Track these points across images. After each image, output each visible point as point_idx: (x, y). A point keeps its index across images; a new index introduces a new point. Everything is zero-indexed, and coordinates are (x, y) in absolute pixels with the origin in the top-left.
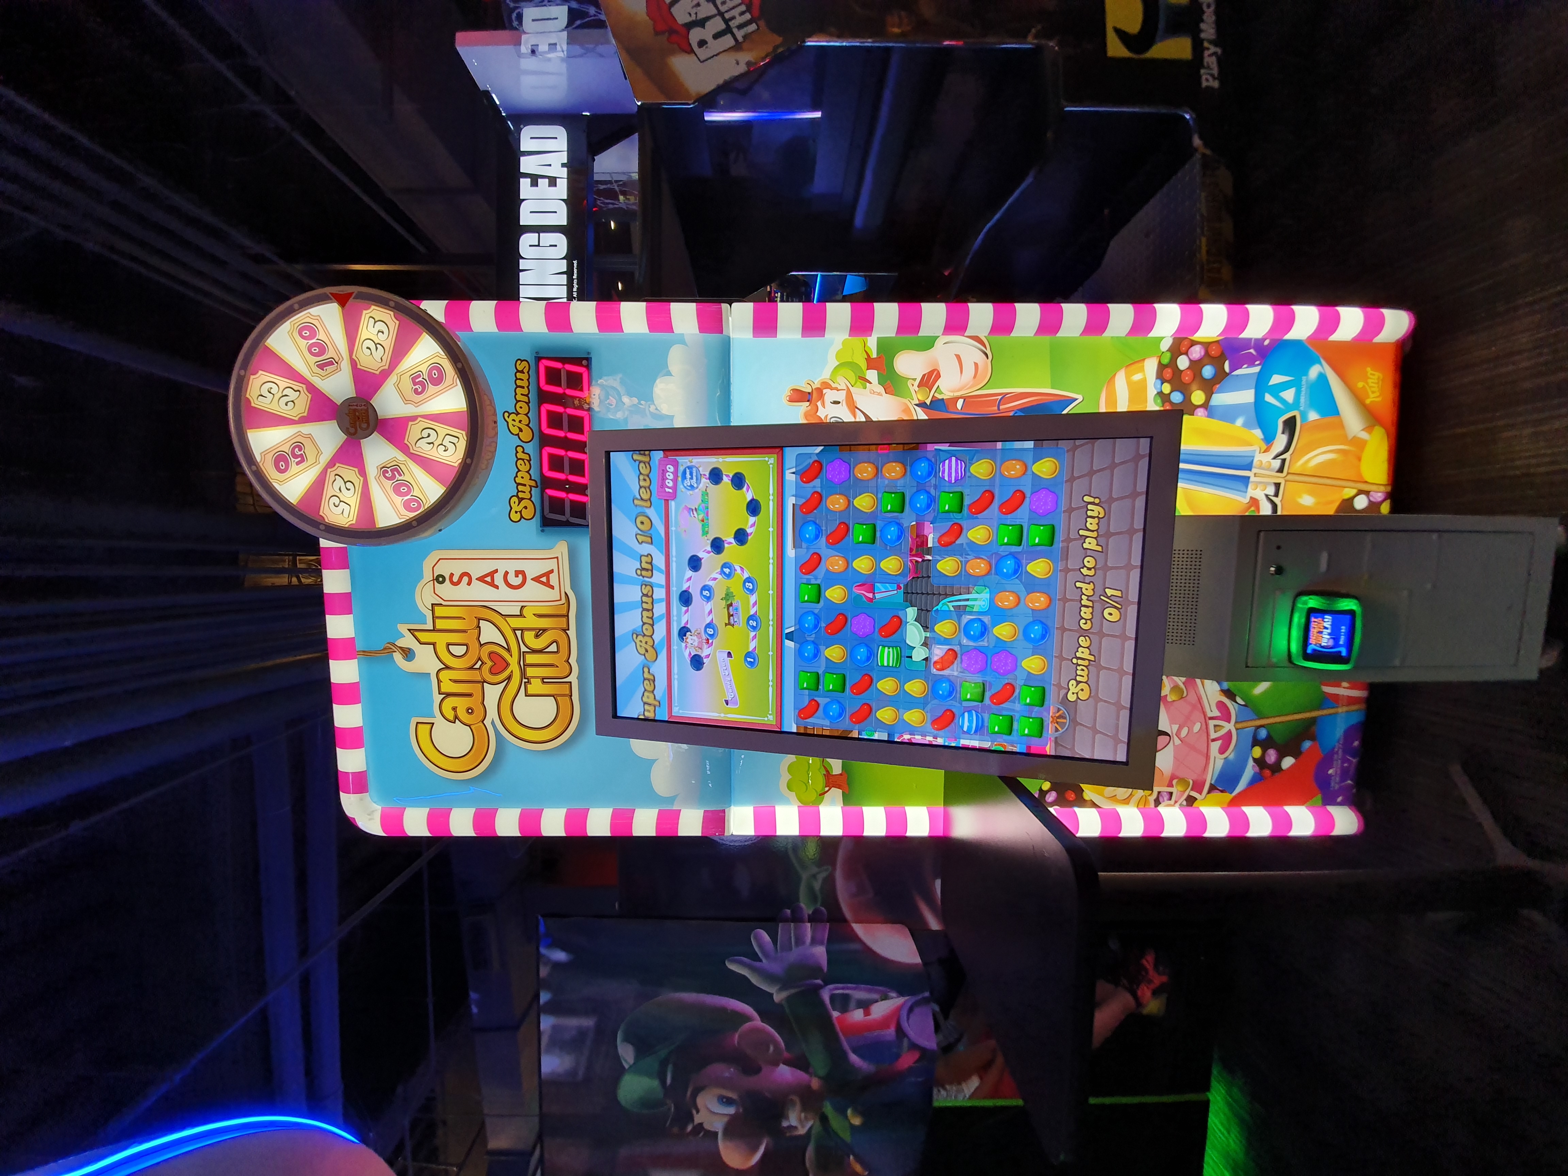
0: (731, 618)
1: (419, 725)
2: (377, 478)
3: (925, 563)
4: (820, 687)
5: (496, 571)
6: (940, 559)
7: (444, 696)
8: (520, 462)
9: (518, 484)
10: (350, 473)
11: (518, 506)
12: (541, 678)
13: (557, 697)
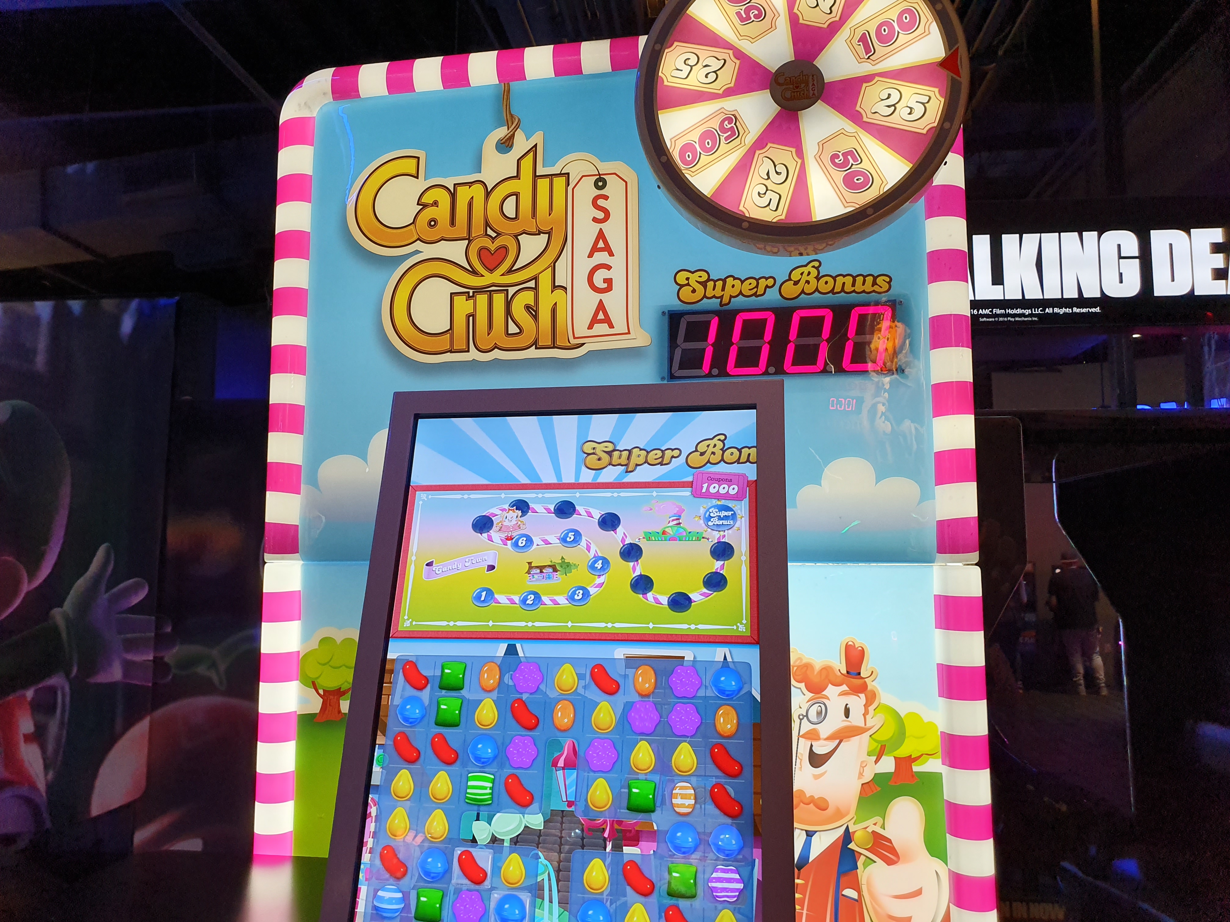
0: (538, 571)
1: (414, 161)
2: (722, 110)
3: (601, 841)
4: (444, 691)
5: (611, 254)
6: (606, 865)
7: (453, 191)
8: (754, 283)
9: (724, 281)
10: (728, 78)
11: (696, 281)
12: (475, 313)
13: (450, 333)
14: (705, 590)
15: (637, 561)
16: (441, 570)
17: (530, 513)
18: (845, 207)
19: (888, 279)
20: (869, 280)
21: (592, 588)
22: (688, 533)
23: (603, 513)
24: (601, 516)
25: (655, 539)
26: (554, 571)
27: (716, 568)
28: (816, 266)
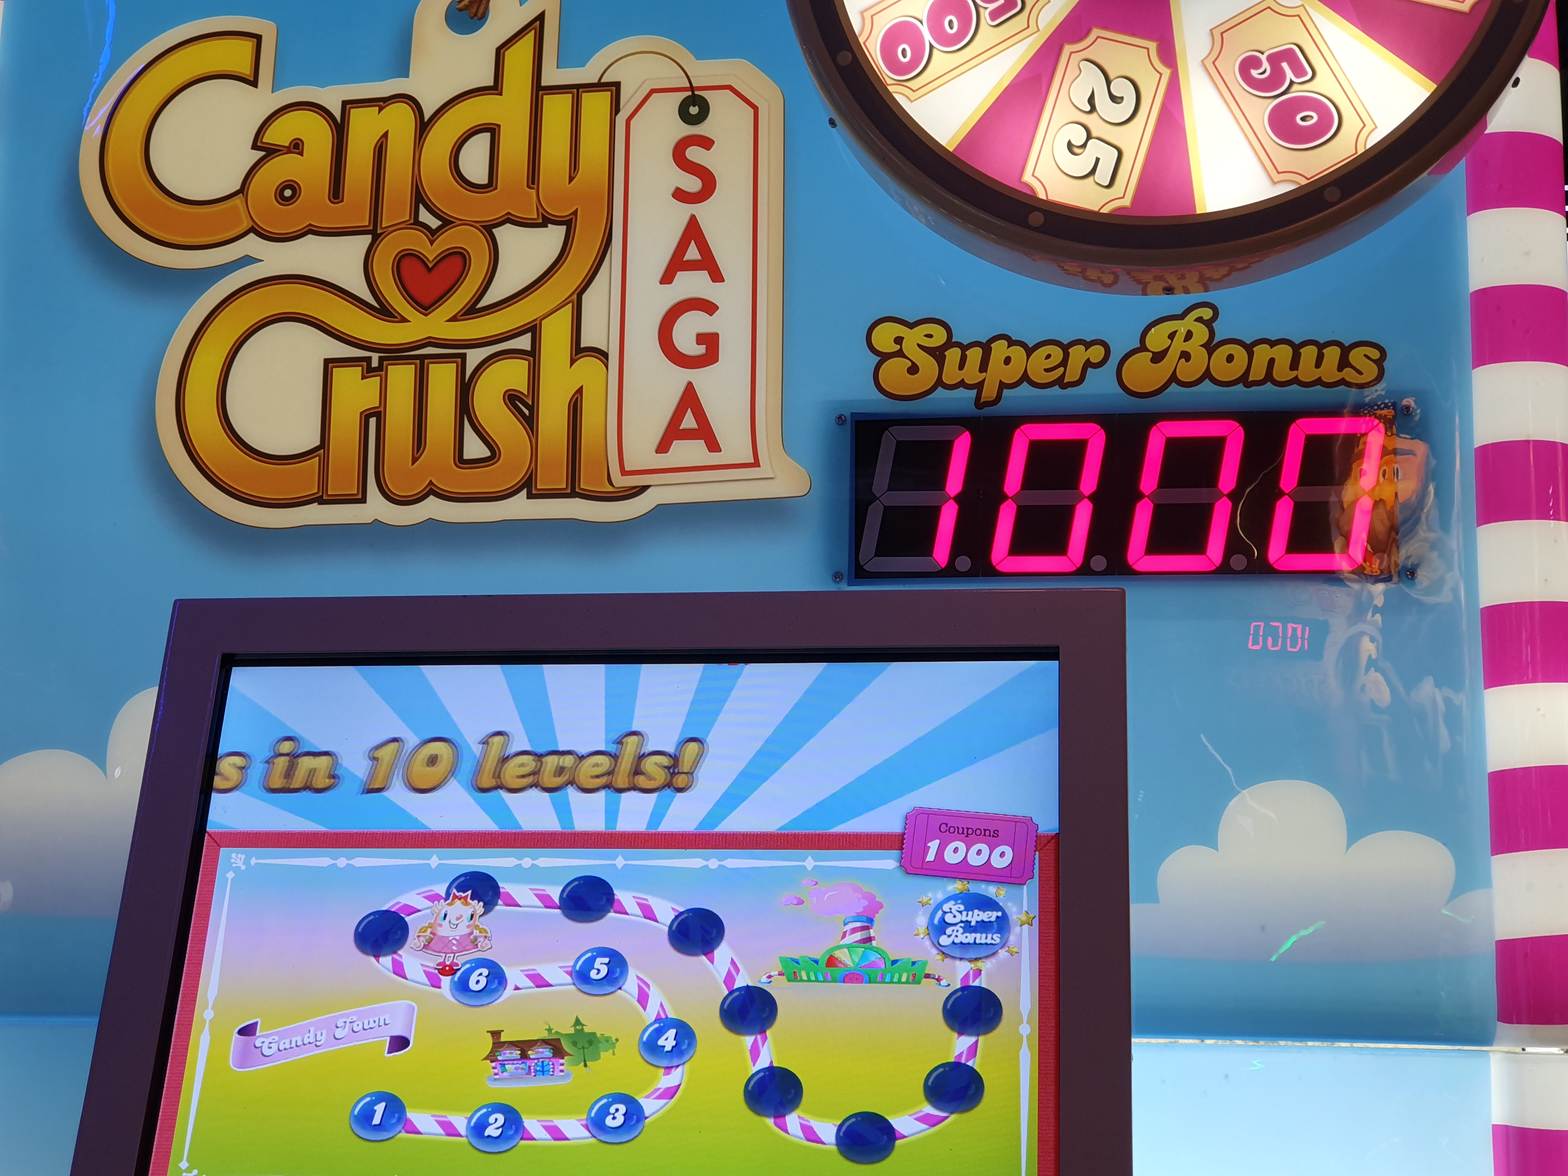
0: (517, 1053)
1: (248, 45)
5: (717, 276)
7: (339, 120)
8: (1057, 354)
9: (986, 348)
11: (919, 345)
12: (382, 409)
13: (319, 456)
14: (929, 1109)
15: (763, 1032)
16: (275, 1047)
17: (500, 908)
18: (1274, 183)
19: (1375, 354)
20: (1332, 354)
21: (650, 1100)
22: (889, 964)
23: (681, 910)
24: (677, 917)
25: (808, 977)
26: (554, 1056)
27: (957, 1053)
28: (1206, 318)
